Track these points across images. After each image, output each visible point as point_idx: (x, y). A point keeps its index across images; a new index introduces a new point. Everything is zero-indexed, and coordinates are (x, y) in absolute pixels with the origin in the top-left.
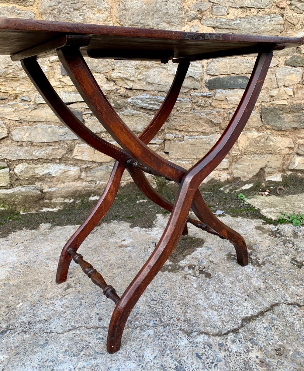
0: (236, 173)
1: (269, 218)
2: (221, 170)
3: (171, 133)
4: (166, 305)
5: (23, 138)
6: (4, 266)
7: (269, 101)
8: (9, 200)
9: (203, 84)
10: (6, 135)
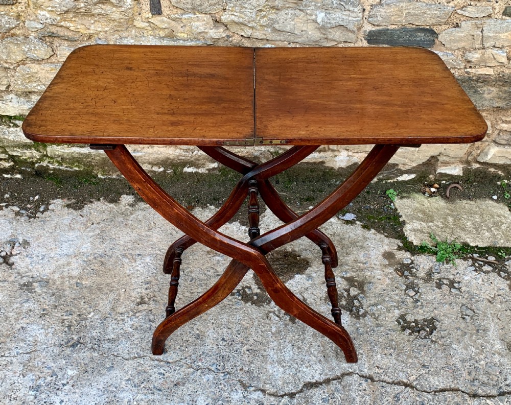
0: (393, 159)
6: (77, 258)
7: (463, 67)
8: (85, 160)
9: (361, 35)
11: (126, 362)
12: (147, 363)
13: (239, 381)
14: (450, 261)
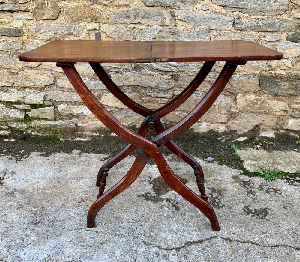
0: (233, 127)
1: (247, 170)
2: (220, 123)
3: (179, 90)
4: (140, 224)
5: (65, 85)
6: (44, 179)
7: (267, 70)
8: (53, 129)
10: (53, 83)
11: (70, 231)
12: (83, 232)
13: (143, 241)
14: (273, 179)
